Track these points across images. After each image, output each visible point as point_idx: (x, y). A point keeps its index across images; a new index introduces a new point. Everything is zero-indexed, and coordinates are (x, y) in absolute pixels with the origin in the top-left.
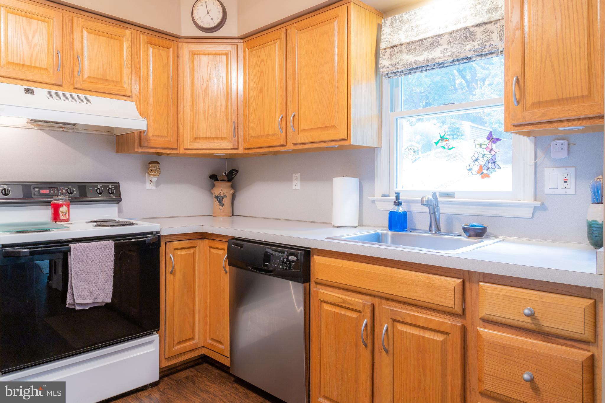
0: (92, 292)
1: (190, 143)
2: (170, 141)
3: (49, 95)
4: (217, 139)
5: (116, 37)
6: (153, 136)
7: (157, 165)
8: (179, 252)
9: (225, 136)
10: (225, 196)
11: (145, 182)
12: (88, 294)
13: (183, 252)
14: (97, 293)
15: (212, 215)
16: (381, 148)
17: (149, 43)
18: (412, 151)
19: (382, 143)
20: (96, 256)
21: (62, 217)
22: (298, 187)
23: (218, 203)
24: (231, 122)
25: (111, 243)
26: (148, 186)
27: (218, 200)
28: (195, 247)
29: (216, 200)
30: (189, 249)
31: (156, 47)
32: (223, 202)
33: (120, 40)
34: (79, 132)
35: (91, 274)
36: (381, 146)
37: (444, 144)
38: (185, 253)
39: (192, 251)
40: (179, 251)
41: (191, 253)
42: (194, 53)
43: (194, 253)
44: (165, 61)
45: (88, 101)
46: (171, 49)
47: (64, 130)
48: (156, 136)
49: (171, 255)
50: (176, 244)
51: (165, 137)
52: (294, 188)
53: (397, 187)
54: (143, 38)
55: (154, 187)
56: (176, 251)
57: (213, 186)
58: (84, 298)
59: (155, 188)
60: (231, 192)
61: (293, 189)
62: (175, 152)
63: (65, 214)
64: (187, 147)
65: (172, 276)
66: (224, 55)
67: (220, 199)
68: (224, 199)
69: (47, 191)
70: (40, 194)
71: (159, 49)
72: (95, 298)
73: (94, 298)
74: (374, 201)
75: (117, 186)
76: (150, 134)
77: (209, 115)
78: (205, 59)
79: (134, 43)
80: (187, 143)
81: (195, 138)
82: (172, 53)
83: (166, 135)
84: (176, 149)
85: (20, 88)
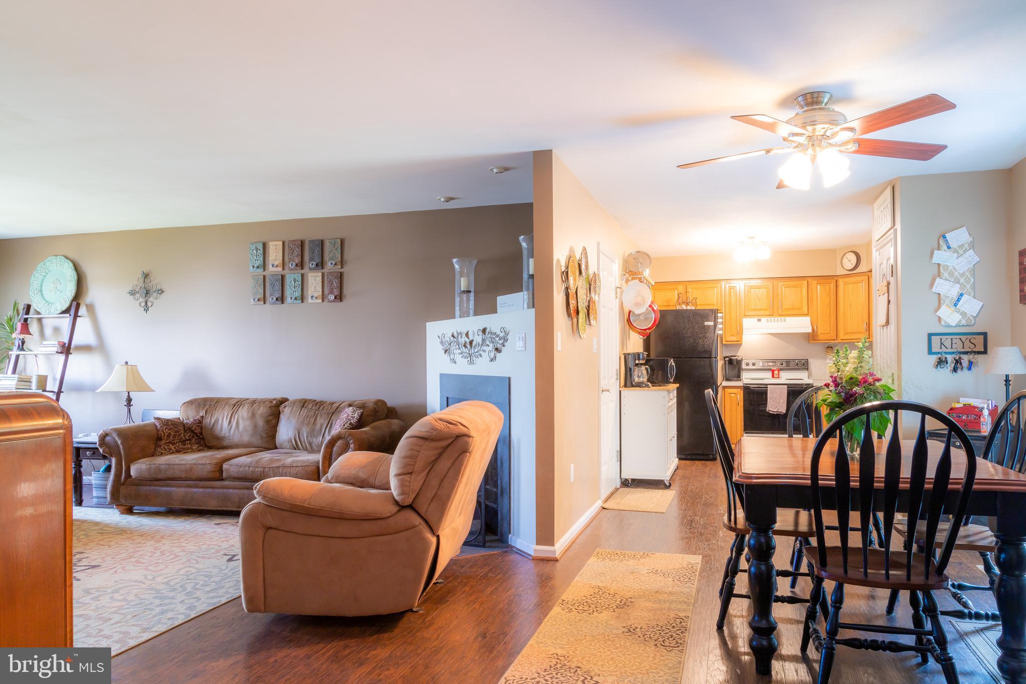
0: (777, 407)
2: (832, 336)
3: (767, 321)
4: (857, 333)
5: (799, 286)
6: (820, 334)
7: (831, 349)
9: (862, 331)
11: (826, 359)
14: (779, 408)
17: (817, 284)
20: (779, 391)
21: (775, 376)
25: (786, 386)
31: (822, 285)
33: (801, 287)
35: (776, 398)
42: (845, 284)
44: (828, 292)
45: (785, 321)
46: (832, 283)
48: (822, 333)
51: (828, 334)
54: (814, 282)
58: (775, 408)
62: (836, 341)
64: (842, 338)
69: (771, 364)
70: (768, 365)
71: (824, 286)
72: (778, 410)
75: (807, 361)
76: (819, 333)
77: (853, 319)
78: (850, 286)
79: (810, 286)
80: (842, 336)
81: (846, 333)
82: (833, 286)
83: (829, 332)
84: (837, 339)
85: (755, 319)
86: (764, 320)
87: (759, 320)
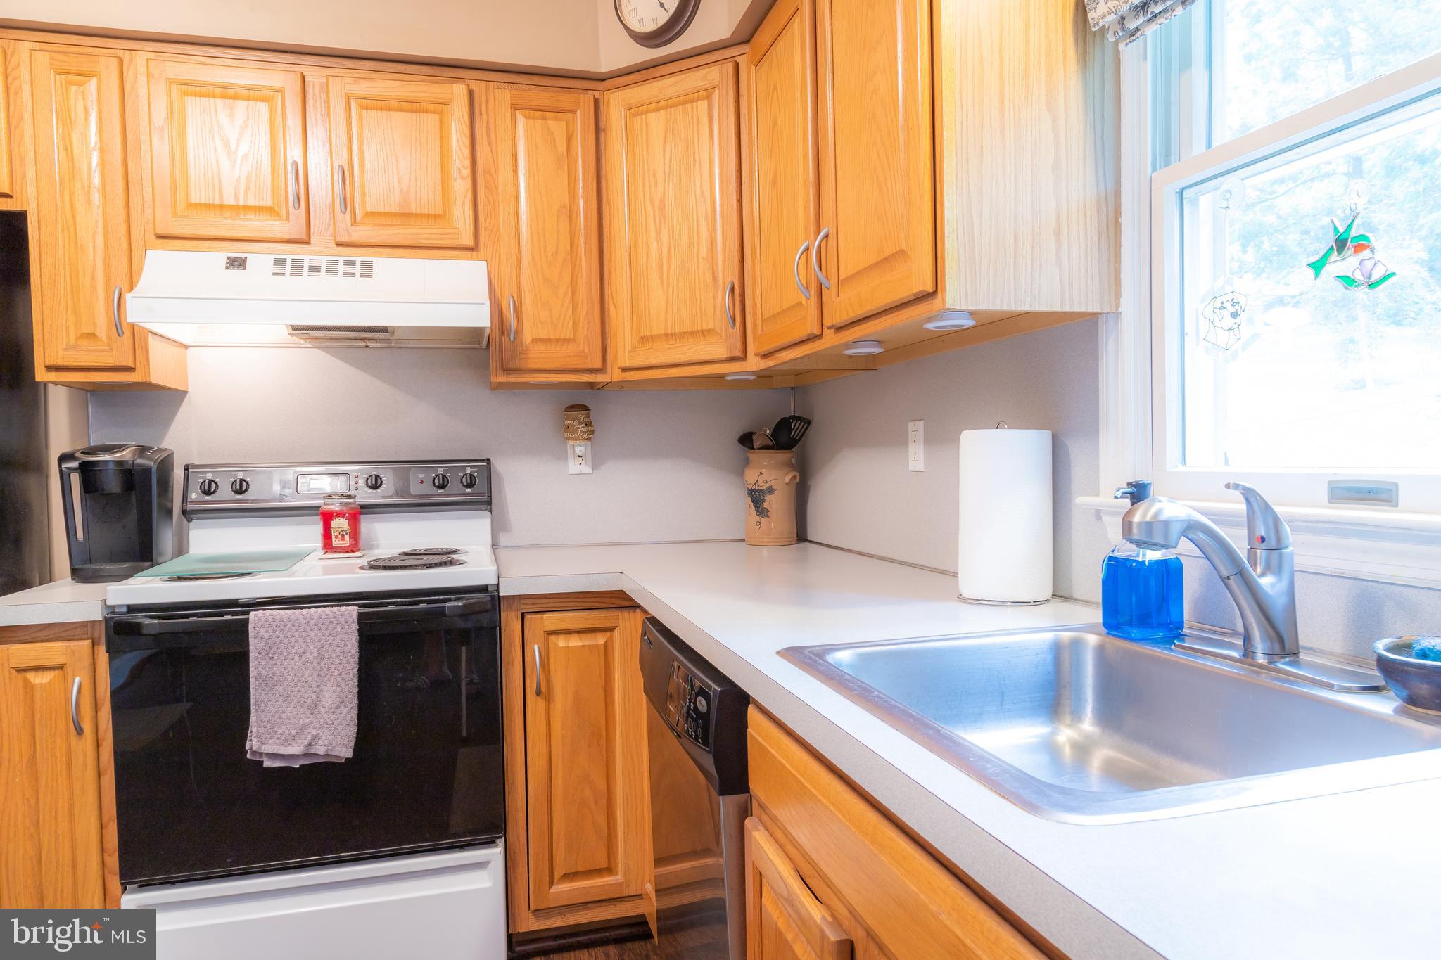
0: (303, 730)
1: (630, 352)
2: (583, 351)
3: (279, 267)
4: (692, 334)
5: (430, 107)
6: (535, 341)
7: (581, 415)
8: (562, 642)
9: (711, 326)
10: (771, 490)
11: (565, 458)
12: (294, 732)
13: (575, 641)
14: (314, 732)
15: (743, 540)
16: (1117, 314)
17: (515, 107)
18: (1226, 314)
19: (1118, 295)
20: (312, 641)
21: (336, 542)
22: (920, 466)
23: (753, 508)
24: (724, 283)
25: (352, 611)
26: (573, 467)
27: (753, 501)
28: (612, 629)
29: (750, 499)
30: (593, 634)
31: (538, 114)
32: (766, 505)
33: (440, 113)
34: (401, 348)
35: (299, 684)
36: (1118, 305)
37: (1348, 264)
38: (579, 643)
39: (601, 639)
40: (562, 637)
41: (597, 646)
42: (634, 111)
43: (607, 647)
44: (562, 147)
45: (367, 270)
46: (578, 112)
47: (368, 344)
48: (542, 340)
49: (536, 647)
50: (552, 620)
51: (566, 341)
52: (912, 465)
53: (1184, 462)
54: (499, 97)
55: (586, 469)
56: (553, 638)
57: (747, 462)
58: (286, 742)
59: (590, 471)
60: (788, 478)
61: (910, 469)
62: (600, 378)
63: (343, 536)
64: (628, 364)
65: (541, 703)
66: (703, 99)
67: (757, 498)
68: (768, 498)
69: (324, 483)
70: (309, 490)
71: (544, 118)
72: (310, 745)
73: (306, 742)
74: (1098, 515)
75: (486, 467)
76: (527, 338)
77: (671, 272)
78: (657, 122)
79: (481, 114)
80: (625, 353)
81: (642, 338)
82: (581, 123)
83: (569, 335)
84: (601, 371)
85: (217, 258)
86: (261, 261)
87: (237, 263)
